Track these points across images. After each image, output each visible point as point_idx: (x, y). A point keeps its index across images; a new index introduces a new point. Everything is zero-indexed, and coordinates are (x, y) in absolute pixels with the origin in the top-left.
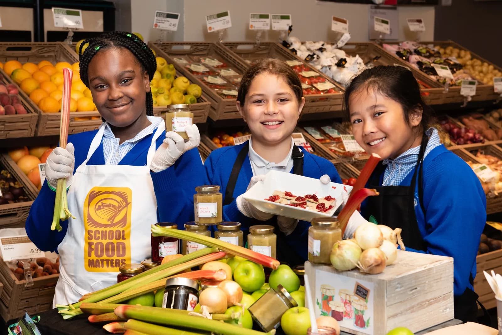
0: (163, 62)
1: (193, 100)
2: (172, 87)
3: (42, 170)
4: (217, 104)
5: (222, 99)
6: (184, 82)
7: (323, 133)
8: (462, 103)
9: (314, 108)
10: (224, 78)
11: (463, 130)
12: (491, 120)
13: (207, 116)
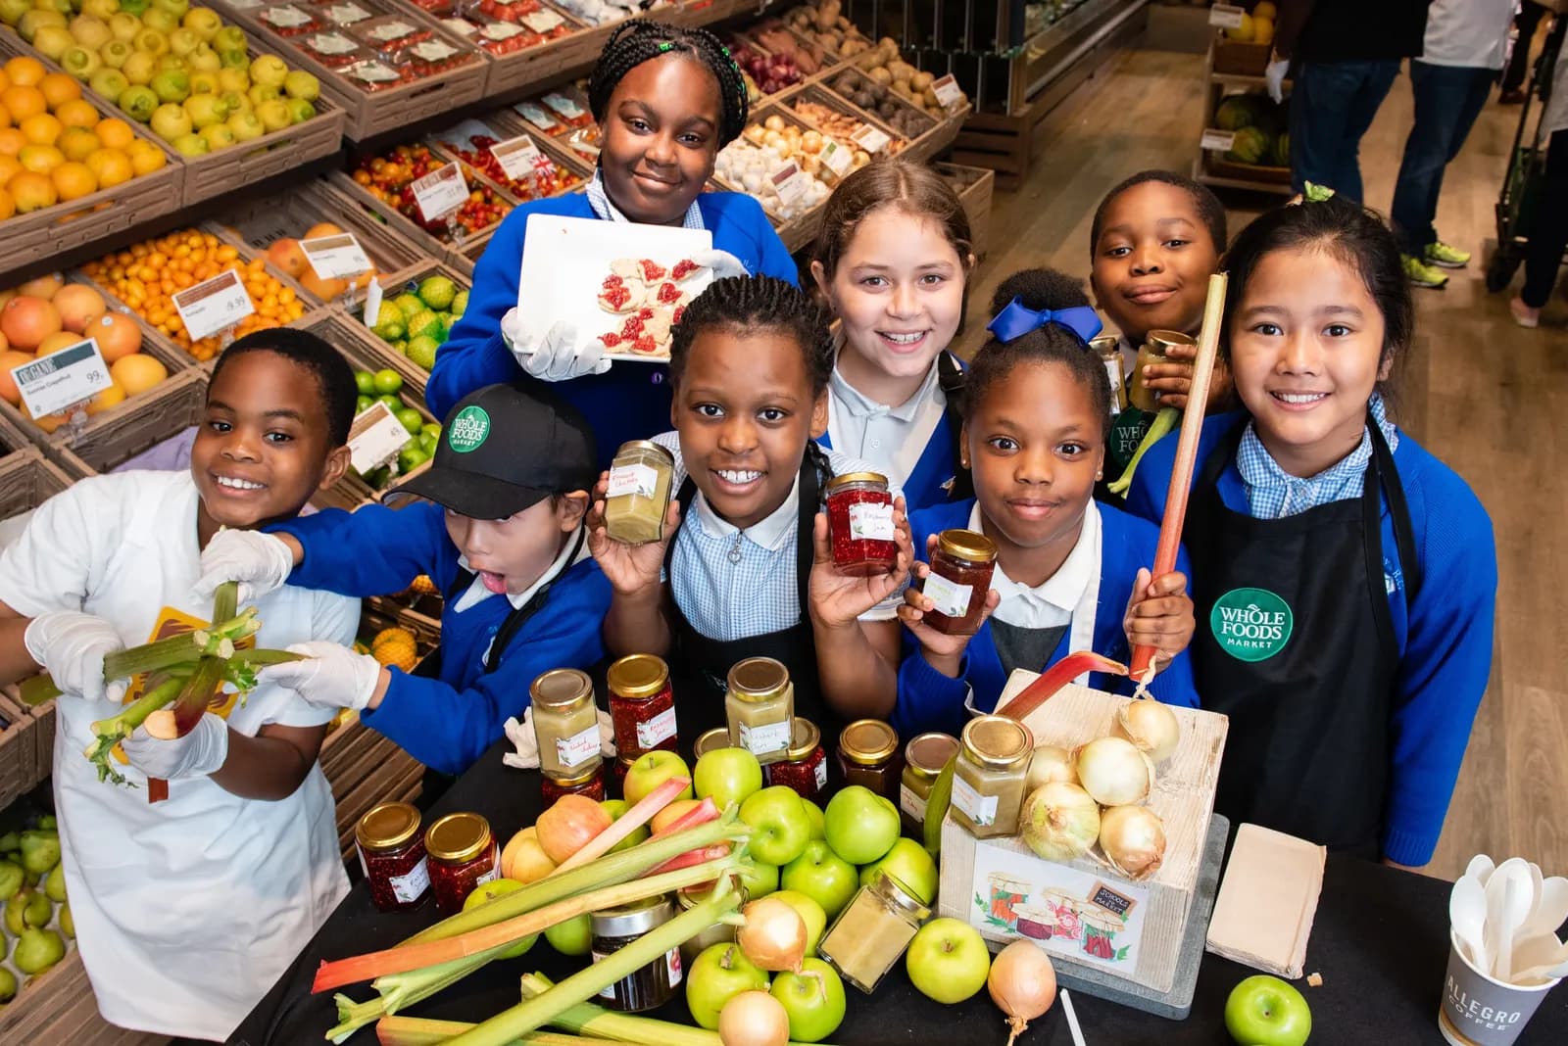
0: (212, 21)
1: (307, 112)
2: (252, 84)
3: (22, 383)
4: (355, 105)
5: (365, 95)
6: (275, 69)
7: (551, 112)
8: (758, 9)
9: (534, 72)
10: (347, 33)
11: (768, 64)
12: (795, 28)
13: (340, 138)
